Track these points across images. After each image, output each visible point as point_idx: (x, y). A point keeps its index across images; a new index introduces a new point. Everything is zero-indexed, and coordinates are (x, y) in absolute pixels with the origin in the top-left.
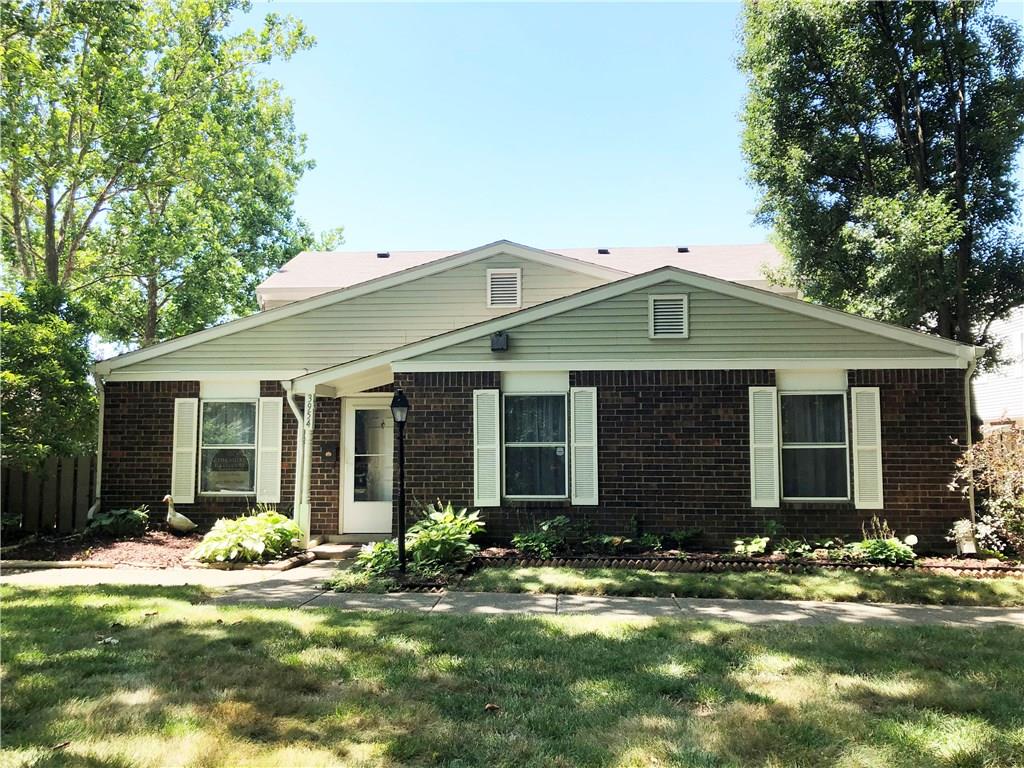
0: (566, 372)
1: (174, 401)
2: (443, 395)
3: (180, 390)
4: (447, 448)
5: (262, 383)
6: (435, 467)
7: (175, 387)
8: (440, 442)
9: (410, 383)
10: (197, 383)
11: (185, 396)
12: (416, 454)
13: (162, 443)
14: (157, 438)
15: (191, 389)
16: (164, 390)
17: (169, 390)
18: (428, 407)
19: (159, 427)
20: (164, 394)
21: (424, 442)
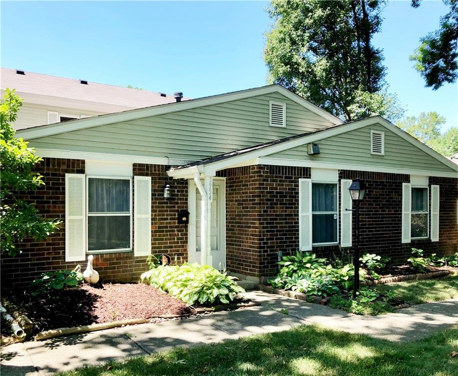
0: (336, 170)
1: (64, 176)
2: (284, 181)
3: (68, 166)
4: (286, 215)
5: (134, 165)
6: (280, 227)
7: (64, 164)
8: (282, 211)
9: (267, 172)
10: (83, 162)
11: (73, 172)
12: (271, 219)
13: (55, 212)
14: (49, 207)
15: (78, 167)
16: (54, 166)
17: (59, 165)
18: (276, 189)
19: (51, 198)
20: (55, 170)
21: (274, 211)
